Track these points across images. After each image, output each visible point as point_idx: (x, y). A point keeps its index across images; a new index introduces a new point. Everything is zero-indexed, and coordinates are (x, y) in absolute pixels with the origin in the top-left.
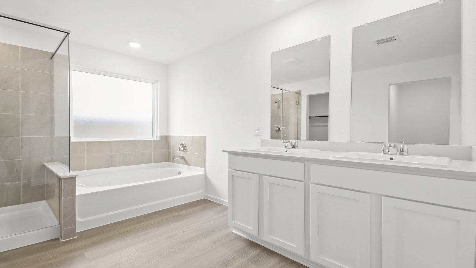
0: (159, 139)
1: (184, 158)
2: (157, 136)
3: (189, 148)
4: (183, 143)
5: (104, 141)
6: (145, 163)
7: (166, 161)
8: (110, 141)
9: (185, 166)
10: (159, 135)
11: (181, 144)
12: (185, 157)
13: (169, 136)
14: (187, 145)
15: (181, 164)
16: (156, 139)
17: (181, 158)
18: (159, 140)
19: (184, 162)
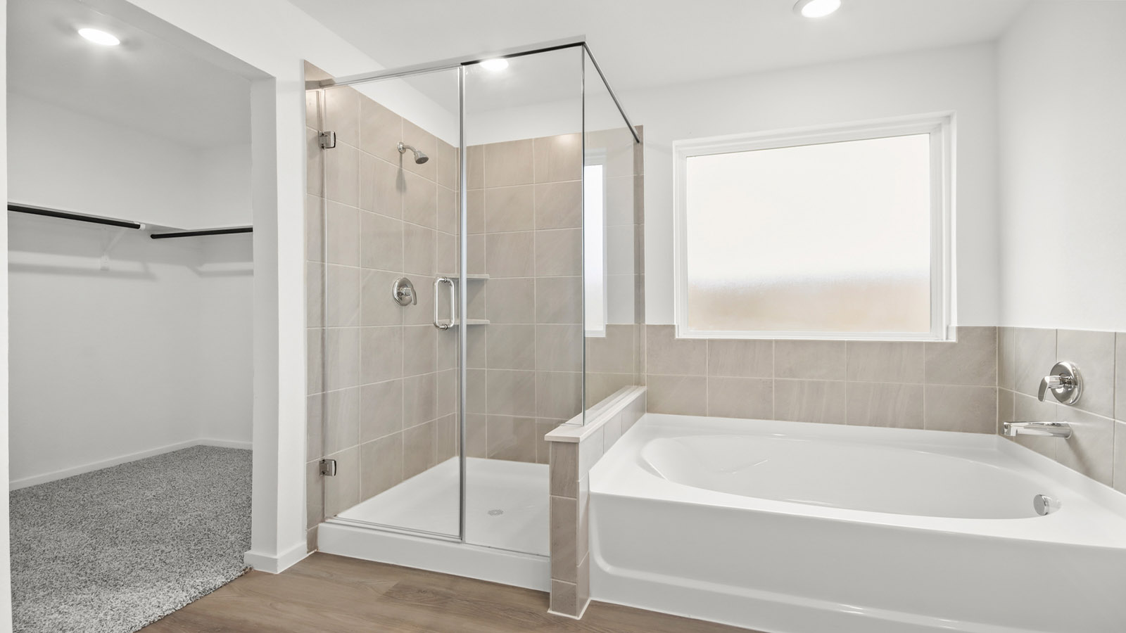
0: (953, 339)
1: (1069, 437)
2: (947, 328)
3: (1095, 389)
4: (1067, 364)
5: (755, 341)
6: (893, 426)
7: (993, 433)
8: (770, 342)
9: (1075, 475)
10: (955, 324)
11: (1058, 370)
12: (1077, 434)
13: (1004, 328)
14: (1086, 377)
15: (1056, 459)
16: (945, 340)
17: (1056, 435)
18: (952, 345)
19: (1071, 456)
